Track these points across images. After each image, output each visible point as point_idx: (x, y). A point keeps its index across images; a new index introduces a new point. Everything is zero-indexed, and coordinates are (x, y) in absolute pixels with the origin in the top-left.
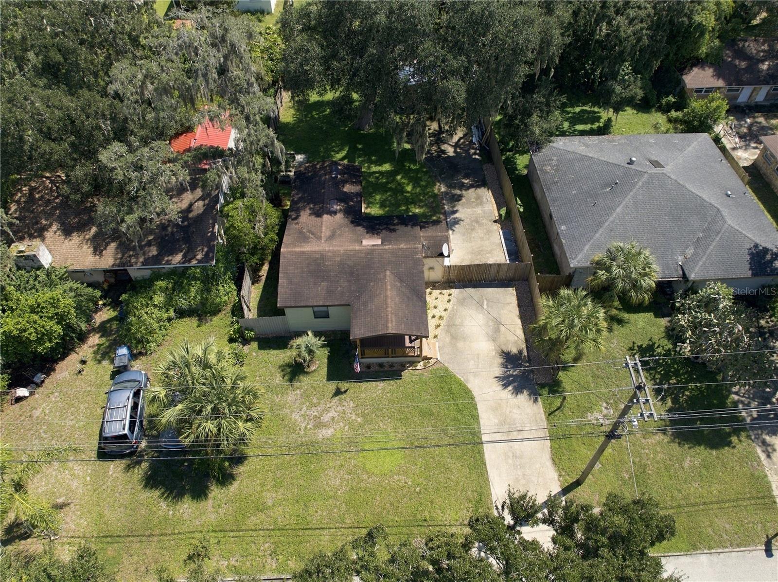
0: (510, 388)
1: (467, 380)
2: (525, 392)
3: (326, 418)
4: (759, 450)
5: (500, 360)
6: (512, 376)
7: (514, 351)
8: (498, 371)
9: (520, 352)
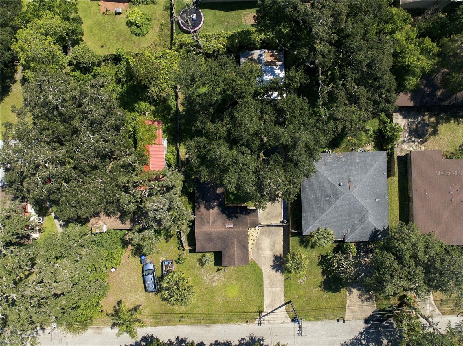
0: (275, 270)
1: (261, 266)
2: (280, 271)
3: (215, 279)
4: (348, 293)
5: (273, 259)
6: (276, 265)
7: (278, 255)
8: (272, 263)
9: (281, 256)
